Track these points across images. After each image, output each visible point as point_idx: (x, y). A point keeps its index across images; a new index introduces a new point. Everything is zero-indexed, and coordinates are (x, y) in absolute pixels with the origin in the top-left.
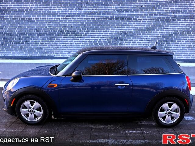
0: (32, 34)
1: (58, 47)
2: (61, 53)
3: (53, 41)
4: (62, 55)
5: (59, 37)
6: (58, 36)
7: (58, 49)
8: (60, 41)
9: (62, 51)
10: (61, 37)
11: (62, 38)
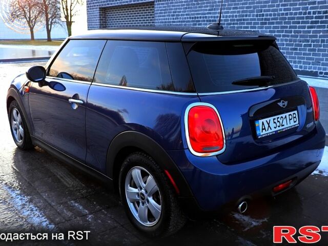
0: (253, 22)
1: (296, 49)
2: (300, 62)
3: (288, 36)
4: (301, 67)
5: (300, 27)
6: (298, 25)
7: (296, 54)
8: (301, 36)
9: (303, 58)
10: (304, 27)
11: (306, 29)
